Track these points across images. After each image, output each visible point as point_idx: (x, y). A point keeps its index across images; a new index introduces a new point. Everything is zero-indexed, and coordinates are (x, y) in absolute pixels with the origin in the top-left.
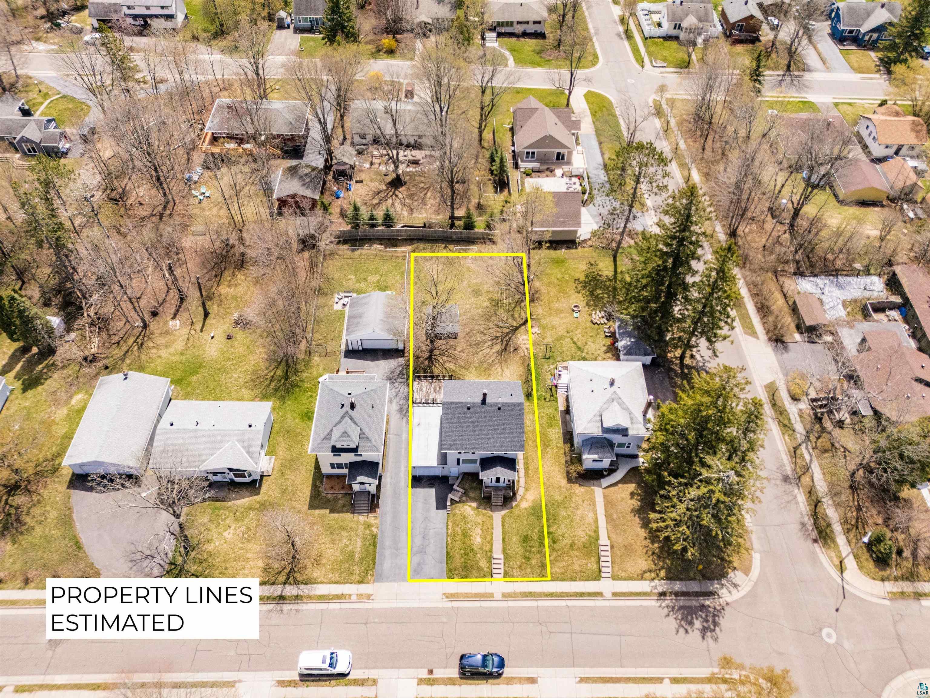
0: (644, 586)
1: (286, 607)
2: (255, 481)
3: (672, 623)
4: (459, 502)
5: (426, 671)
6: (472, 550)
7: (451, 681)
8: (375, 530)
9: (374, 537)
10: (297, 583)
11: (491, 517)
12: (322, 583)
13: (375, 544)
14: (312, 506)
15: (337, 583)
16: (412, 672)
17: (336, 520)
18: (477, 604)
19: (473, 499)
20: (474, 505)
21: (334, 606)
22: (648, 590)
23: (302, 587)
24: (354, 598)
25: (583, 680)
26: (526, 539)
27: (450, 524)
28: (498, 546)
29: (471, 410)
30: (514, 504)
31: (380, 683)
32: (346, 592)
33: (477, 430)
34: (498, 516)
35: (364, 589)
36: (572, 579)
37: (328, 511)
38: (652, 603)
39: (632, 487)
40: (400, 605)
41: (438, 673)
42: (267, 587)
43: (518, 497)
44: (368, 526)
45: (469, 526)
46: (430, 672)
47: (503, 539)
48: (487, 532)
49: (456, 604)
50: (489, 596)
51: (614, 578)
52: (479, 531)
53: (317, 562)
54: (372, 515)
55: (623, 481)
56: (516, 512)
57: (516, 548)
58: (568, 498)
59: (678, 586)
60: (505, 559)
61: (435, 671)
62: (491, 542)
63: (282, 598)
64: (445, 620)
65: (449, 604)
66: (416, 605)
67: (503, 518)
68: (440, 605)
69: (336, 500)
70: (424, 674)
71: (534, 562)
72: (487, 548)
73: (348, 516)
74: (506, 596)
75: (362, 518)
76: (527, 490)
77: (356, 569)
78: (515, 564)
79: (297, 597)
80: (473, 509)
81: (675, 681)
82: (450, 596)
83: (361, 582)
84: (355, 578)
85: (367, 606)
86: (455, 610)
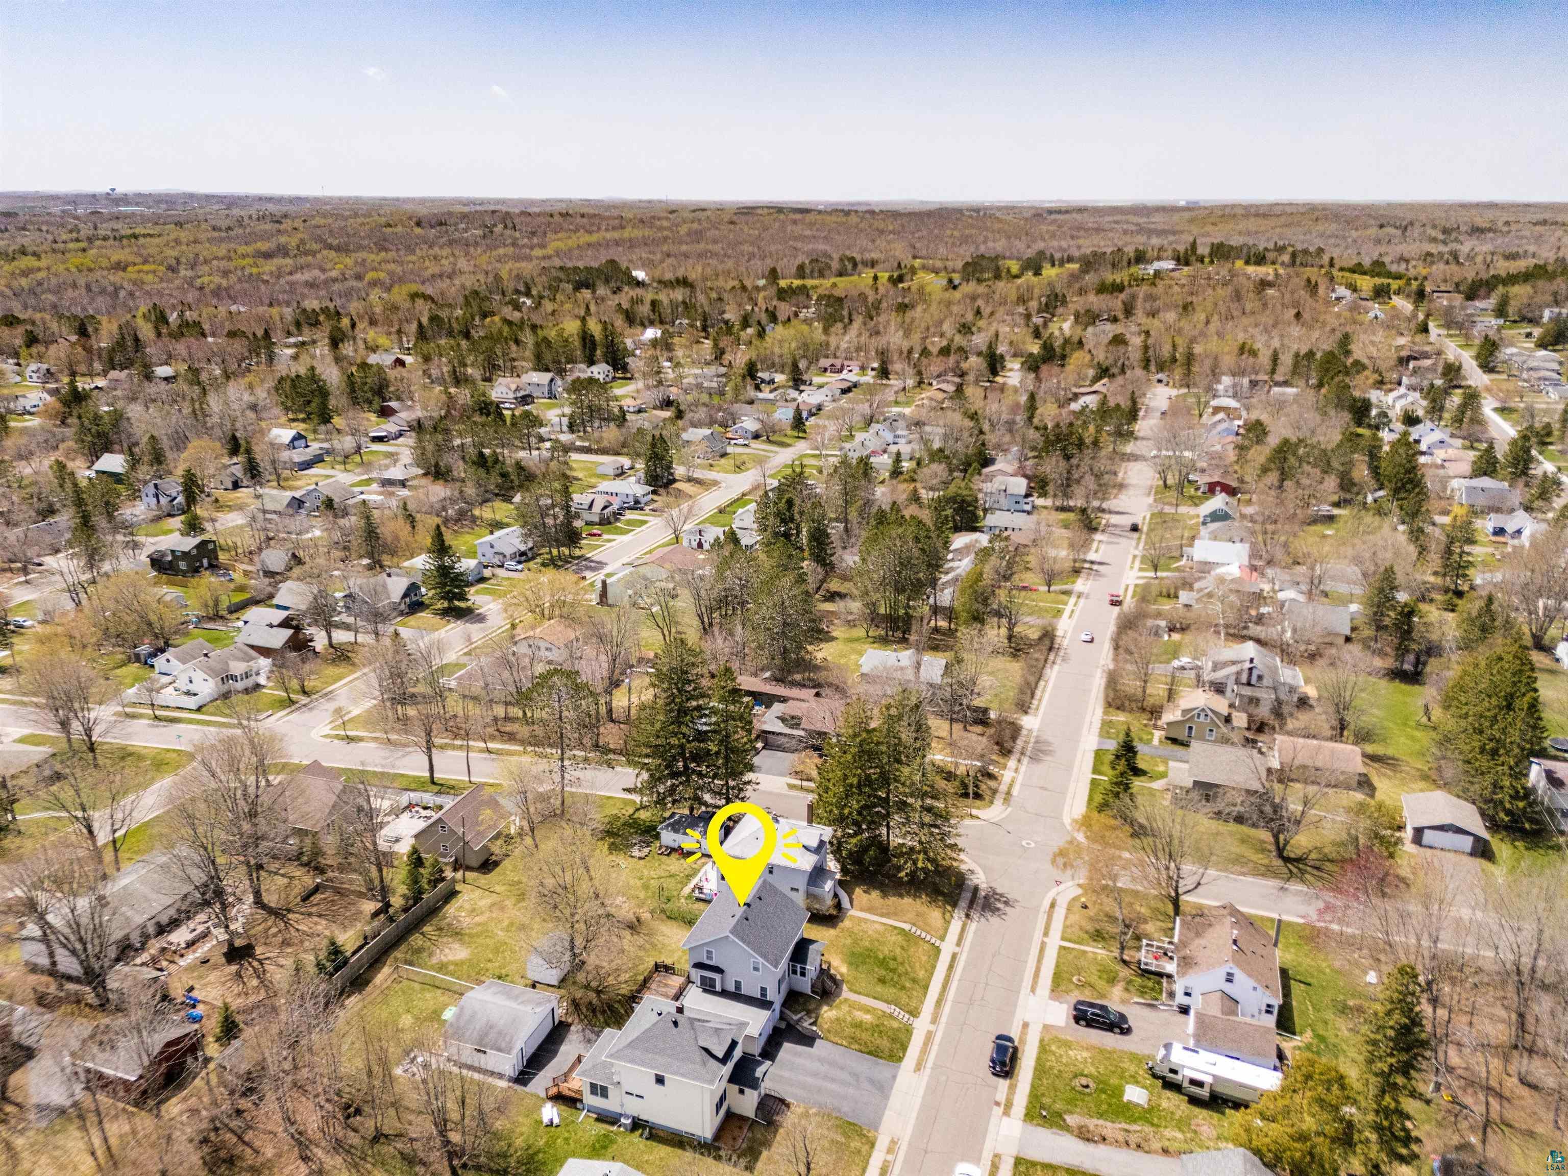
0: (956, 925)
3: (994, 920)
4: (816, 1019)
5: (995, 1108)
6: (877, 1026)
7: (1012, 1088)
8: (813, 1111)
11: (845, 1000)
16: (993, 1120)
18: (935, 1048)
19: (819, 1007)
20: (825, 1008)
22: (960, 923)
24: (890, 1157)
25: (1033, 990)
26: (882, 981)
27: (836, 1039)
28: (879, 1005)
30: (839, 977)
31: (999, 1150)
32: (880, 1165)
34: (846, 993)
35: (882, 1143)
36: (934, 967)
38: (973, 926)
39: (858, 891)
40: (914, 1115)
41: (1001, 1097)
44: (806, 1115)
45: (849, 1019)
46: (998, 1104)
47: (875, 998)
48: (862, 1008)
49: (930, 1064)
50: (929, 1036)
51: (942, 938)
52: (859, 1013)
54: (792, 1108)
55: (850, 895)
56: (849, 978)
57: (890, 992)
58: (851, 933)
59: (963, 904)
61: (997, 1099)
62: (873, 1009)
64: (943, 1078)
65: (928, 1071)
66: (919, 1101)
67: (851, 990)
68: (926, 1078)
69: (753, 1140)
70: (998, 1110)
71: (908, 985)
72: (878, 1014)
74: (935, 1020)
75: (791, 1118)
77: (855, 1144)
78: (904, 1000)
80: (830, 1010)
81: (1046, 934)
82: (919, 1067)
83: (872, 1145)
84: (865, 1149)
85: (904, 1146)
86: (935, 1067)
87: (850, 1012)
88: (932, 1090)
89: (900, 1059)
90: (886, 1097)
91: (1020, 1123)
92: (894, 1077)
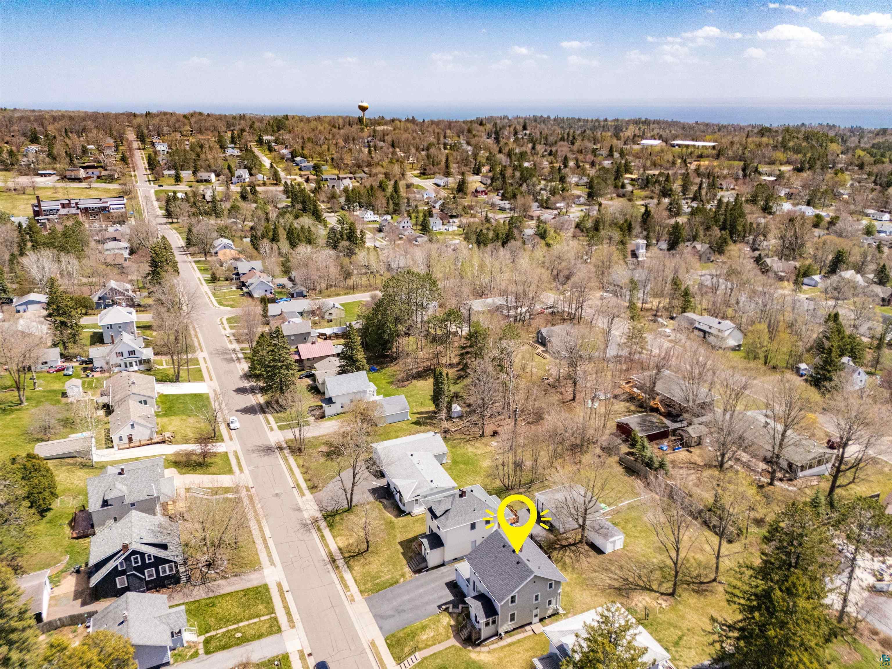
1: (329, 566)
2: (404, 512)
4: (450, 613)
5: (310, 652)
6: (414, 637)
8: (402, 580)
9: (397, 582)
10: (347, 563)
11: (448, 637)
12: (352, 574)
13: (392, 585)
14: (401, 543)
15: (355, 581)
16: (306, 643)
17: (398, 558)
18: (374, 663)
19: (457, 621)
20: (453, 623)
21: (339, 587)
23: (346, 566)
24: (349, 594)
28: (426, 653)
29: (504, 549)
30: (470, 648)
31: (294, 630)
32: (351, 588)
33: (493, 564)
34: (453, 642)
35: (358, 596)
37: (402, 551)
40: (353, 619)
41: (309, 658)
42: (338, 552)
43: (478, 649)
44: (403, 575)
45: (432, 626)
46: (310, 655)
47: (435, 654)
48: (435, 641)
49: (368, 650)
52: (432, 634)
53: (364, 565)
54: (412, 573)
56: (464, 652)
57: (431, 665)
60: (419, 663)
61: (312, 657)
62: (427, 646)
63: (334, 561)
64: (353, 648)
65: (366, 646)
66: (357, 628)
67: (453, 646)
68: (363, 641)
69: (413, 551)
70: (307, 652)
72: (420, 646)
73: (405, 562)
75: (407, 569)
76: (489, 652)
77: (369, 585)
79: (337, 567)
80: (448, 623)
82: (373, 644)
83: (361, 592)
84: (363, 588)
85: (346, 603)
86: (363, 652)
87: (437, 630)
88: (355, 638)
89: (386, 640)
90: (375, 616)
91: (289, 651)
92: (381, 628)
